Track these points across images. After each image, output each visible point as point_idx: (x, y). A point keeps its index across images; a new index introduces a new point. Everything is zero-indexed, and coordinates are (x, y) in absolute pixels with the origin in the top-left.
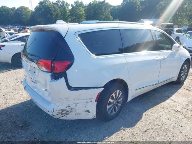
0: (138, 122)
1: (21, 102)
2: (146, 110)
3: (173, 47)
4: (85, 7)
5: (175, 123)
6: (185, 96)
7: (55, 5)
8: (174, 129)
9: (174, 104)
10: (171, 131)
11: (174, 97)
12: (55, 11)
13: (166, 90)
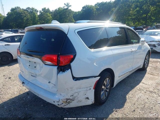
0: (125, 103)
1: (15, 96)
2: (127, 93)
3: (140, 41)
4: (51, 13)
5: (154, 101)
6: (151, 79)
7: (26, 12)
8: (155, 106)
9: (146, 86)
10: (153, 108)
11: (143, 81)
12: (25, 17)
13: (136, 76)
